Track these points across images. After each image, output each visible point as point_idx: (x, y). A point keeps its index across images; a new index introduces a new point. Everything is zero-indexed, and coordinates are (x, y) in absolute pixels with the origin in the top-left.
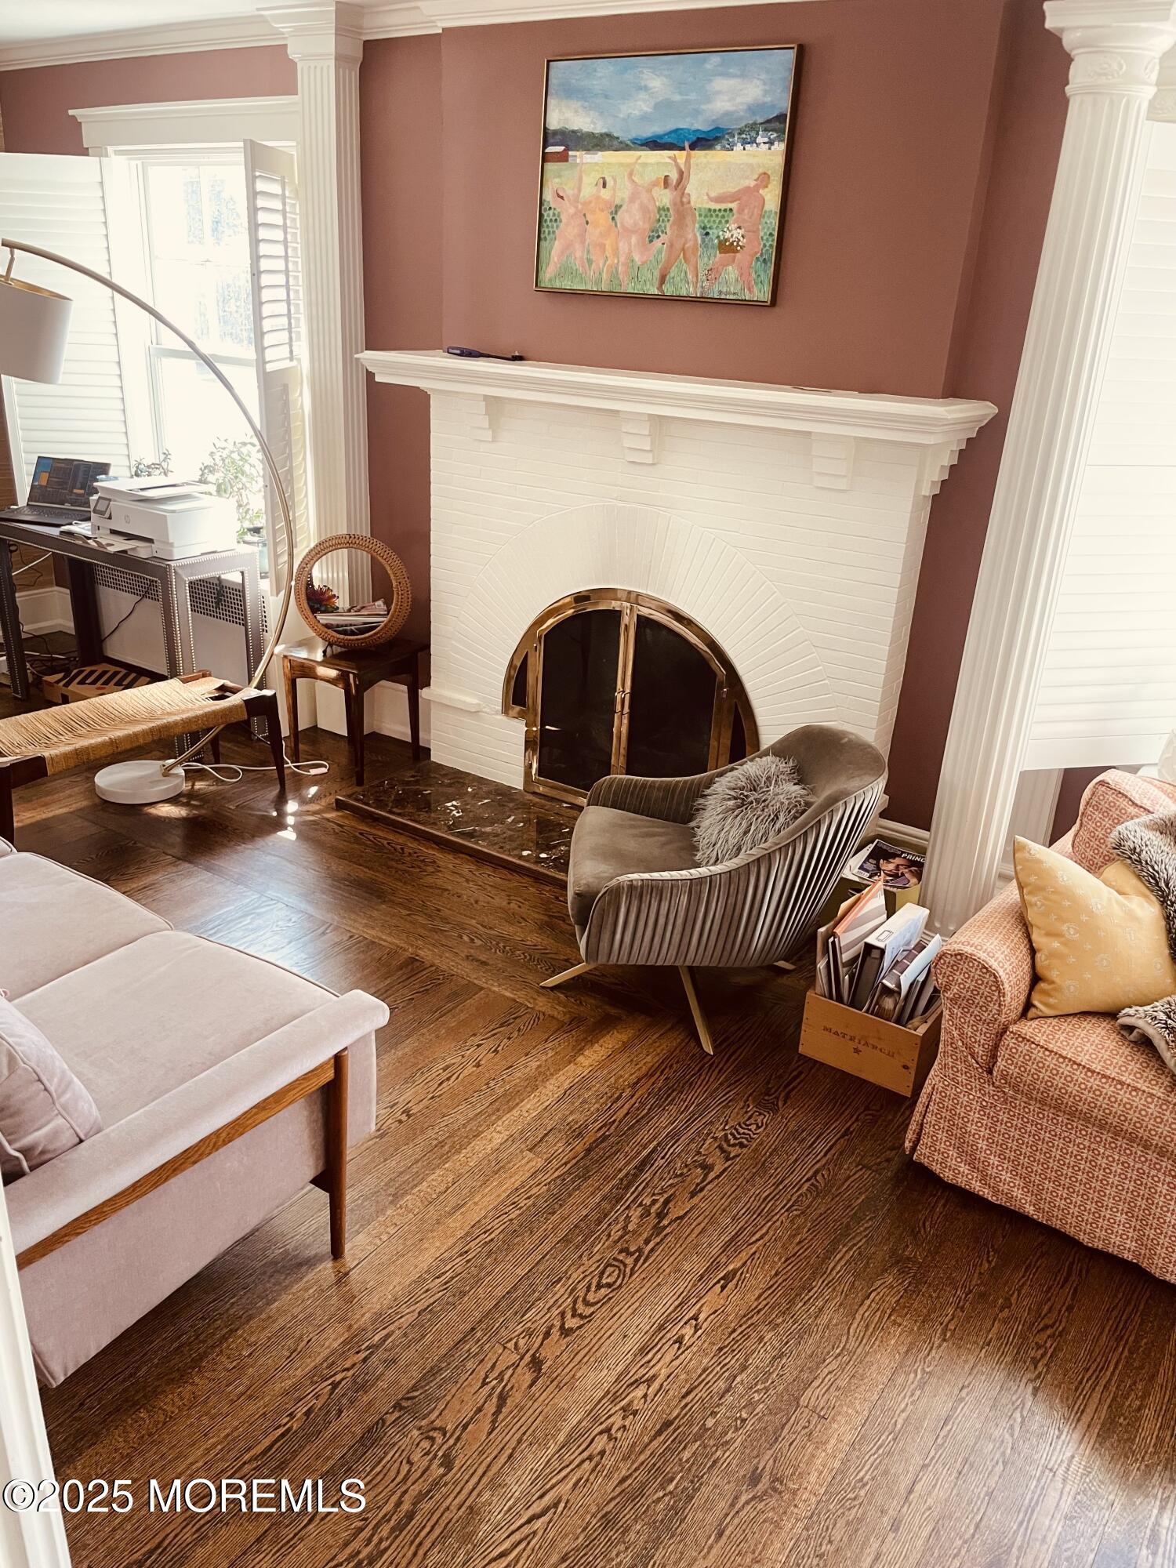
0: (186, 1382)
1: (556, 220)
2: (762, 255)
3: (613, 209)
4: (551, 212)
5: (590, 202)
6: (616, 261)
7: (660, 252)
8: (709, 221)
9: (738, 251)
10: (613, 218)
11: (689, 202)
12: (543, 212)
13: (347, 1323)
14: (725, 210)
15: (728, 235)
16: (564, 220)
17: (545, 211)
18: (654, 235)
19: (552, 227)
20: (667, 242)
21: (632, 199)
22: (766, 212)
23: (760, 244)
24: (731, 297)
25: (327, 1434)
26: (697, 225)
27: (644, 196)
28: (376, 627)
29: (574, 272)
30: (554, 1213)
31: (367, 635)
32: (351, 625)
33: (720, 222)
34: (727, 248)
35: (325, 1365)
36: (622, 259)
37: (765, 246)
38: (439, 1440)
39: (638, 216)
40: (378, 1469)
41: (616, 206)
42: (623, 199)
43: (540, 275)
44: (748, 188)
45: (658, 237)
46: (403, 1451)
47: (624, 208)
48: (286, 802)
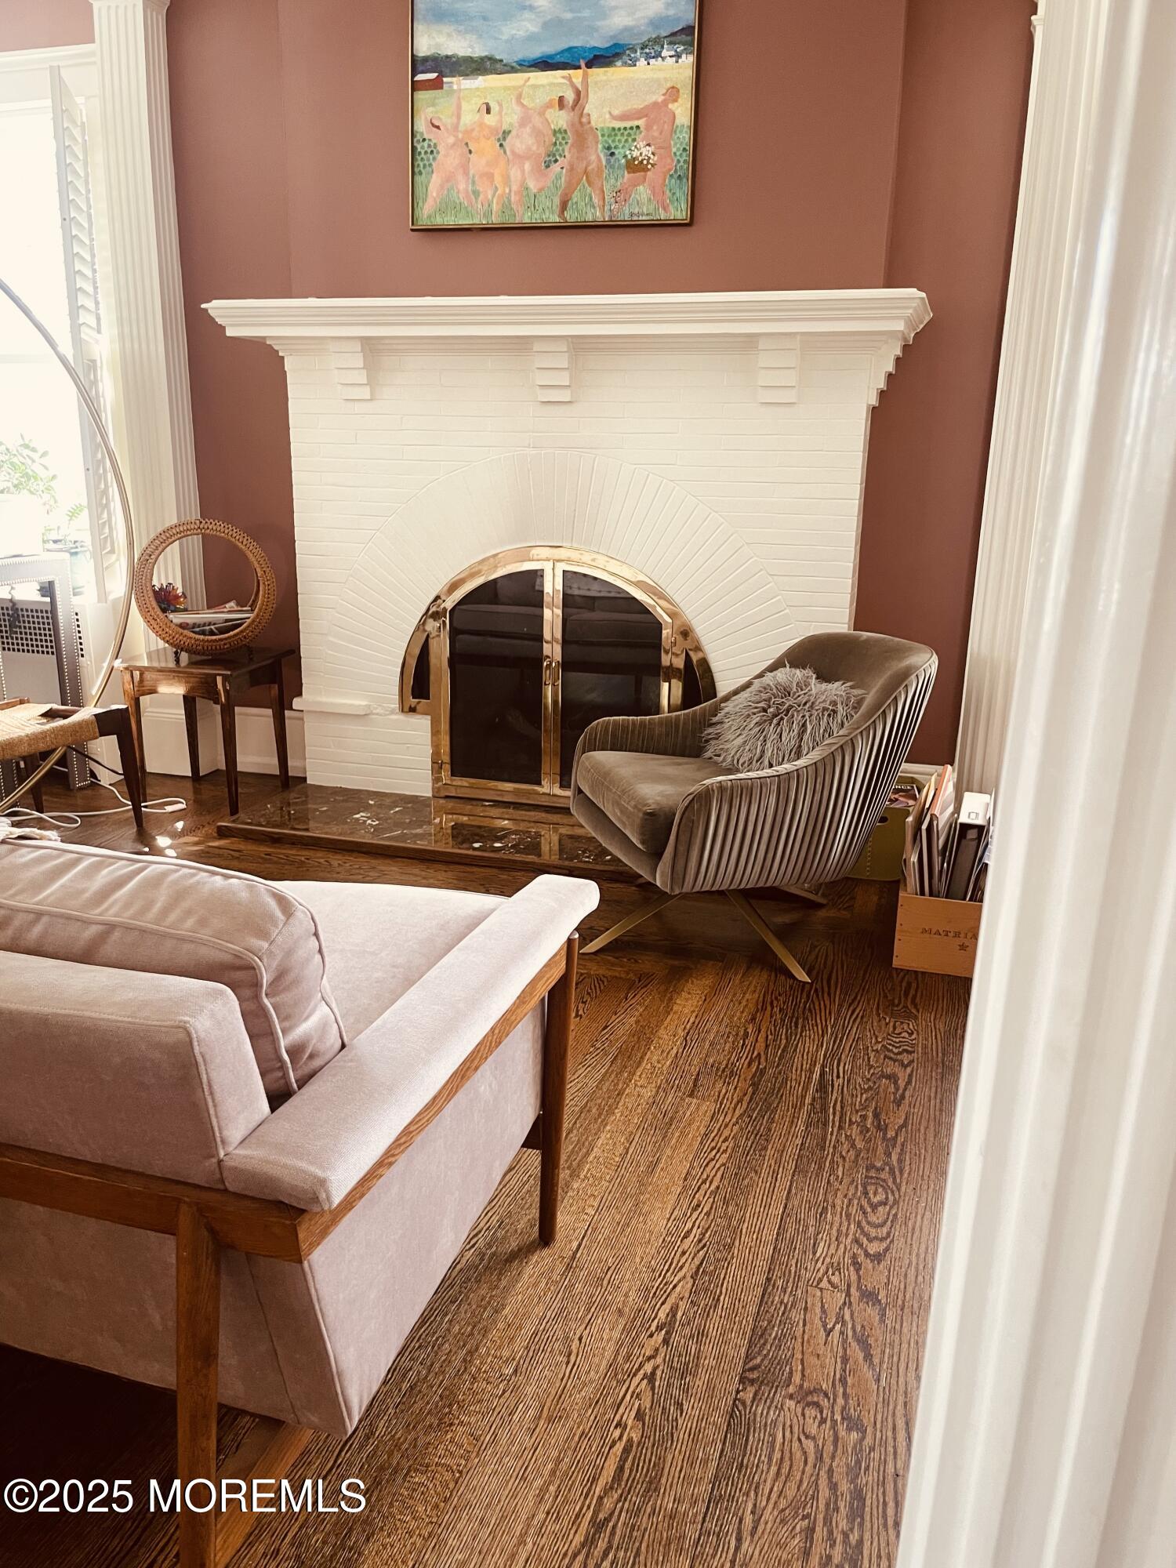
0: (451, 1425)
1: (432, 152)
2: (676, 171)
3: (500, 136)
4: (426, 144)
5: (473, 130)
6: (507, 191)
7: (558, 178)
8: (613, 141)
9: (649, 170)
10: (501, 145)
11: (589, 123)
12: (415, 144)
13: (614, 1308)
14: (631, 128)
15: (636, 153)
16: (442, 152)
17: (418, 141)
18: (551, 159)
19: (428, 160)
20: (566, 166)
21: (524, 121)
22: (677, 127)
23: (673, 160)
24: (644, 218)
25: (681, 1435)
26: (600, 146)
27: (537, 121)
28: (240, 625)
29: (458, 208)
30: (765, 1149)
31: (232, 633)
32: (210, 624)
33: (626, 141)
34: (636, 167)
35: (620, 1358)
36: (514, 188)
37: (679, 161)
38: (825, 1403)
39: (530, 141)
40: (777, 1455)
41: (504, 132)
42: (511, 124)
43: (416, 212)
44: (655, 104)
45: (556, 161)
46: (791, 1426)
47: (514, 133)
48: (155, 839)
